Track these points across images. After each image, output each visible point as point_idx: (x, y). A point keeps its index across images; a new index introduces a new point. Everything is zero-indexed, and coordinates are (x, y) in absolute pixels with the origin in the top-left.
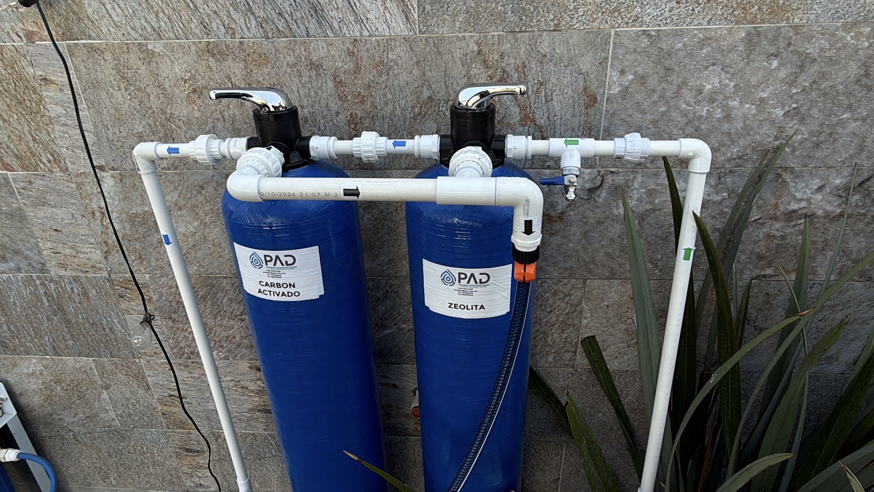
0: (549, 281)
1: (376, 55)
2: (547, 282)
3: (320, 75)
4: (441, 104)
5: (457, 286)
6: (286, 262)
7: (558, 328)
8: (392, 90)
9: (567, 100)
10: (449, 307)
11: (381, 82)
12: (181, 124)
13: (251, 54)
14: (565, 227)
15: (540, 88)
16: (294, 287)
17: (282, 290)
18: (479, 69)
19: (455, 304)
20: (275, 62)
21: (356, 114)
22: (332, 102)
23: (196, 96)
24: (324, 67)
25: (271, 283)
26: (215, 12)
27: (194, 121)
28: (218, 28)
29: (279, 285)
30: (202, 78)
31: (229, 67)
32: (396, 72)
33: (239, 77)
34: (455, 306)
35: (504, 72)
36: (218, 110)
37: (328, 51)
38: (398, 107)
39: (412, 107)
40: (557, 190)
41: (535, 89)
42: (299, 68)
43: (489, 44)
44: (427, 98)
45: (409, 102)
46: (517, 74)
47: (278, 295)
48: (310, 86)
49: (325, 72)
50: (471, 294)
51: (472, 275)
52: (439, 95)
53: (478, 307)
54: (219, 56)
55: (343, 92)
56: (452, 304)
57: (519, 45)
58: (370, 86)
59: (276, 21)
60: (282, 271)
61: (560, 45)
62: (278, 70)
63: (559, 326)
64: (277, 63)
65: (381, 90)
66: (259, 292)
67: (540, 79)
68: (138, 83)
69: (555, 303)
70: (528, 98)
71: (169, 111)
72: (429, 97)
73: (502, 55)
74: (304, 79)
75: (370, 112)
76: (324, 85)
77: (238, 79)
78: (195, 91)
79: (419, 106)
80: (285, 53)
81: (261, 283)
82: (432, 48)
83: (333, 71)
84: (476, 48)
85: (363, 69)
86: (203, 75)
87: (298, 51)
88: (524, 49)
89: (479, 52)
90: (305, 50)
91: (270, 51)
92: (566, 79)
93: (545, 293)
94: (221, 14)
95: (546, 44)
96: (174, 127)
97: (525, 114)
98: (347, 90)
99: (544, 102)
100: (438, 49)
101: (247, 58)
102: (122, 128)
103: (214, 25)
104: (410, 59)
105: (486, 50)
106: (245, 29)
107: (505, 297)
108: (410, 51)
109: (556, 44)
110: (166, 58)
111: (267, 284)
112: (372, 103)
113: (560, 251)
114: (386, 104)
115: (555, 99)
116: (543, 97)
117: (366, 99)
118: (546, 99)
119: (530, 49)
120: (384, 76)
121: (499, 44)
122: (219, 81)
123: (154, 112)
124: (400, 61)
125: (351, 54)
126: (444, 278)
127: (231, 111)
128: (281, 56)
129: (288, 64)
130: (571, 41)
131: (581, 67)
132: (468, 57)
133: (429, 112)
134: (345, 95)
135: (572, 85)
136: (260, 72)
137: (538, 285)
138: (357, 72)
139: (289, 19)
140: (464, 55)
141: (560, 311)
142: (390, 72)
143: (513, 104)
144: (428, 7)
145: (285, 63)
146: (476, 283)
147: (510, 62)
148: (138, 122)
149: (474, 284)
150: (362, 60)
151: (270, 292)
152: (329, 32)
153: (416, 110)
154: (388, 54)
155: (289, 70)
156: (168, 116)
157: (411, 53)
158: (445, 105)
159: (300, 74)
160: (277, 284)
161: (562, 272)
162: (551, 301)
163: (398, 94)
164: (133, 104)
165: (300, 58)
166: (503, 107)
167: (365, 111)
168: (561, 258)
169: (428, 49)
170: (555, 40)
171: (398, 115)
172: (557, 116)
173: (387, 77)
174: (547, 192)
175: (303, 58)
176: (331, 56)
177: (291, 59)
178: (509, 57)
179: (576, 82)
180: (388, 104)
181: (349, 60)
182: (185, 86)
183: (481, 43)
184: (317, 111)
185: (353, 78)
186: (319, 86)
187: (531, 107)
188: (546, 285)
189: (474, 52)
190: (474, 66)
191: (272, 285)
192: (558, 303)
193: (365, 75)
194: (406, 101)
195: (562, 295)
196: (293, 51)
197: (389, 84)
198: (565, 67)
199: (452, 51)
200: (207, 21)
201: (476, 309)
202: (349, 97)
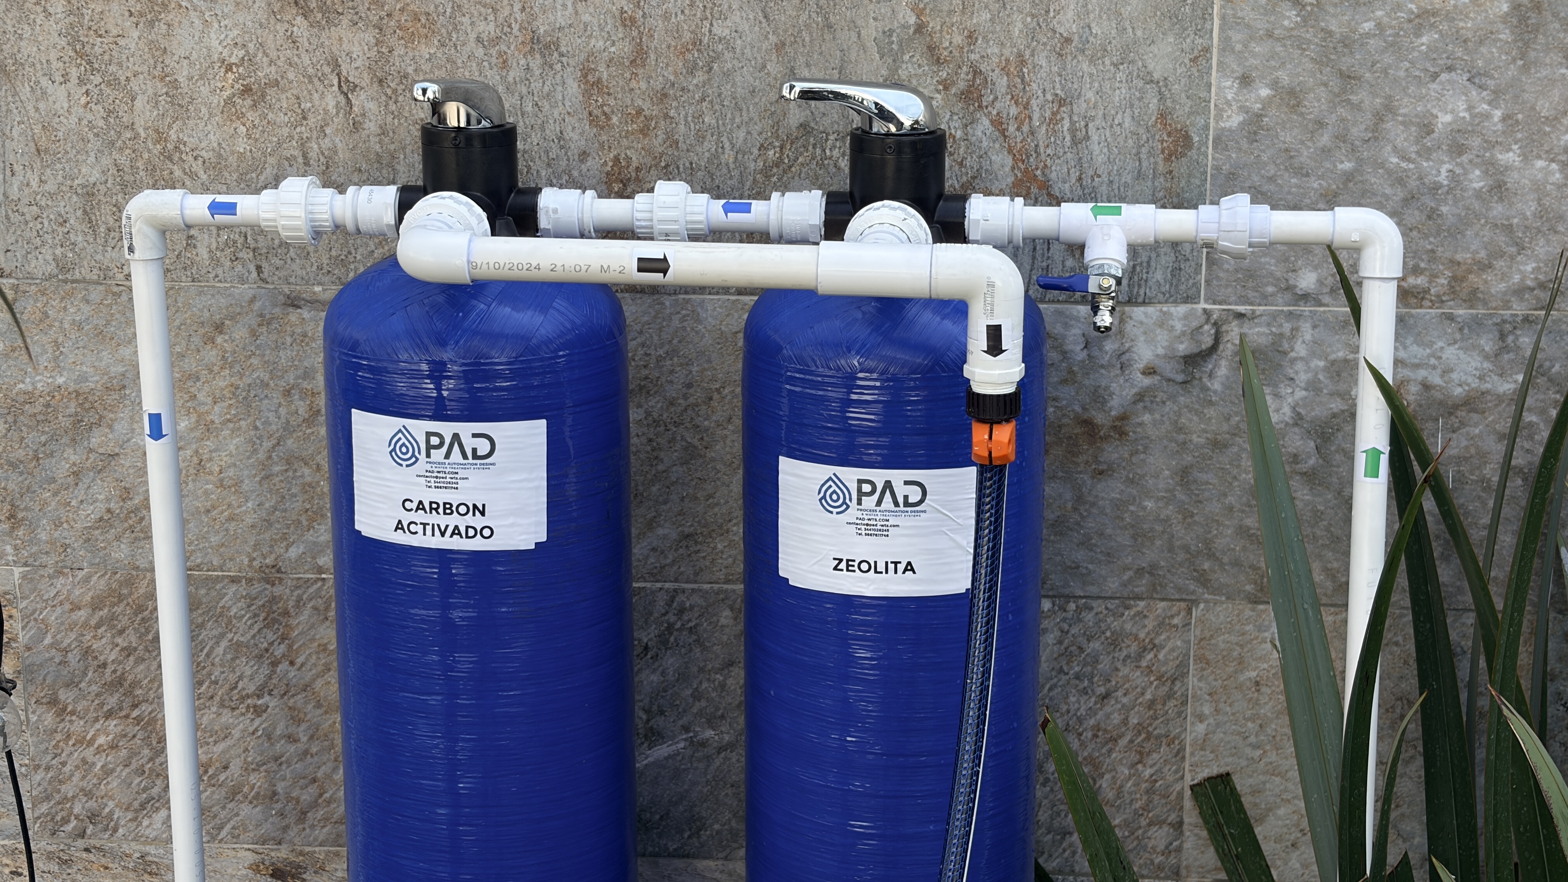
0: (1099, 606)
1: (686, 27)
2: (1091, 609)
3: (551, 67)
4: (829, 142)
5: (853, 513)
6: (474, 450)
7: (1128, 748)
8: (717, 107)
9: (1121, 140)
10: (835, 569)
11: (691, 88)
12: (197, 167)
13: (397, 13)
14: (1131, 455)
15: (1058, 111)
16: (483, 513)
17: (453, 520)
18: (920, 66)
19: (848, 561)
20: (449, 34)
21: (628, 159)
22: (574, 128)
23: (249, 102)
24: (563, 49)
25: (431, 503)
27: (233, 160)
29: (448, 509)
30: (271, 62)
31: (340, 39)
32: (730, 66)
33: (359, 63)
34: (848, 566)
35: (977, 72)
36: (296, 137)
37: (576, 13)
38: (727, 145)
39: (762, 145)
40: (1107, 358)
41: (1048, 114)
42: (504, 48)
43: (941, 11)
44: (797, 128)
45: (755, 135)
46: (1005, 78)
47: (443, 534)
48: (524, 90)
49: (564, 59)
50: (883, 532)
51: (888, 485)
52: (827, 121)
53: (901, 567)
54: (320, 15)
55: (602, 106)
56: (841, 560)
57: (1008, 16)
58: (665, 95)
60: (462, 473)
61: (1100, 17)
62: (453, 51)
63: (1131, 741)
64: (454, 35)
65: (691, 104)
66: (397, 529)
67: (1059, 92)
68: (113, 68)
69: (1117, 669)
70: (1032, 134)
71: (174, 137)
72: (803, 126)
73: (970, 37)
74: (512, 74)
75: (662, 154)
76: (560, 88)
77: (357, 68)
78: (247, 90)
79: (777, 144)
80: (476, 13)
81: (408, 505)
82: (814, 15)
83: (583, 56)
84: (912, 20)
85: (653, 56)
86: (273, 54)
87: (506, 12)
88: (1019, 25)
89: (920, 28)
90: (523, 9)
91: (440, 9)
92: (1118, 92)
93: (1089, 641)
95: (1070, 14)
96: (178, 173)
97: (1026, 171)
98: (612, 102)
99: (1069, 144)
100: (827, 19)
101: (385, 21)
102: (48, 171)
104: (762, 38)
105: (934, 24)
107: (960, 547)
108: (764, 21)
109: (1092, 16)
110: (192, 13)
111: (420, 506)
112: (669, 135)
113: (1123, 519)
114: (700, 137)
115: (1095, 138)
116: (1066, 133)
117: (653, 124)
118: (1073, 137)
119: (1035, 24)
120: (700, 73)
121: (963, 13)
122: (311, 71)
123: (136, 136)
124: (739, 42)
125: (627, 21)
126: (824, 497)
127: (327, 140)
128: (466, 20)
129: (479, 40)
130: (1126, 11)
131: (1151, 67)
132: (894, 39)
133: (801, 159)
134: (605, 114)
135: (1132, 106)
136: (411, 54)
137: (1069, 615)
138: (639, 62)
140: (884, 32)
141: (1131, 696)
142: (715, 66)
143: (997, 146)
145: (473, 36)
146: (896, 504)
147: (989, 51)
148: (92, 159)
149: (892, 506)
150: (652, 36)
151: (425, 525)
153: (771, 153)
154: (711, 25)
155: (480, 52)
156: (170, 146)
157: (764, 25)
158: (838, 144)
159: (504, 62)
160: (445, 504)
161: (1130, 580)
162: (1105, 664)
163: (729, 116)
164: (90, 117)
165: (510, 26)
166: (974, 152)
167: (649, 151)
168: (1124, 539)
169: (804, 17)
170: (1090, 6)
171: (727, 164)
172: (1099, 176)
173: (706, 77)
174: (1083, 361)
175: (515, 27)
176: (582, 26)
177: (488, 29)
178: (988, 42)
179: (1140, 99)
180: (704, 137)
181: (621, 35)
182: (225, 79)
183: (924, 9)
184: (536, 148)
185: (627, 75)
186: (546, 89)
187: (1038, 154)
188: (1089, 617)
189: (909, 27)
190: (906, 57)
191: (434, 507)
192: (1125, 671)
193: (655, 70)
194: (749, 133)
195: (1134, 647)
196: (494, 10)
197: (710, 91)
198: (1115, 65)
199: (859, 23)
201: (896, 572)
202: (615, 120)
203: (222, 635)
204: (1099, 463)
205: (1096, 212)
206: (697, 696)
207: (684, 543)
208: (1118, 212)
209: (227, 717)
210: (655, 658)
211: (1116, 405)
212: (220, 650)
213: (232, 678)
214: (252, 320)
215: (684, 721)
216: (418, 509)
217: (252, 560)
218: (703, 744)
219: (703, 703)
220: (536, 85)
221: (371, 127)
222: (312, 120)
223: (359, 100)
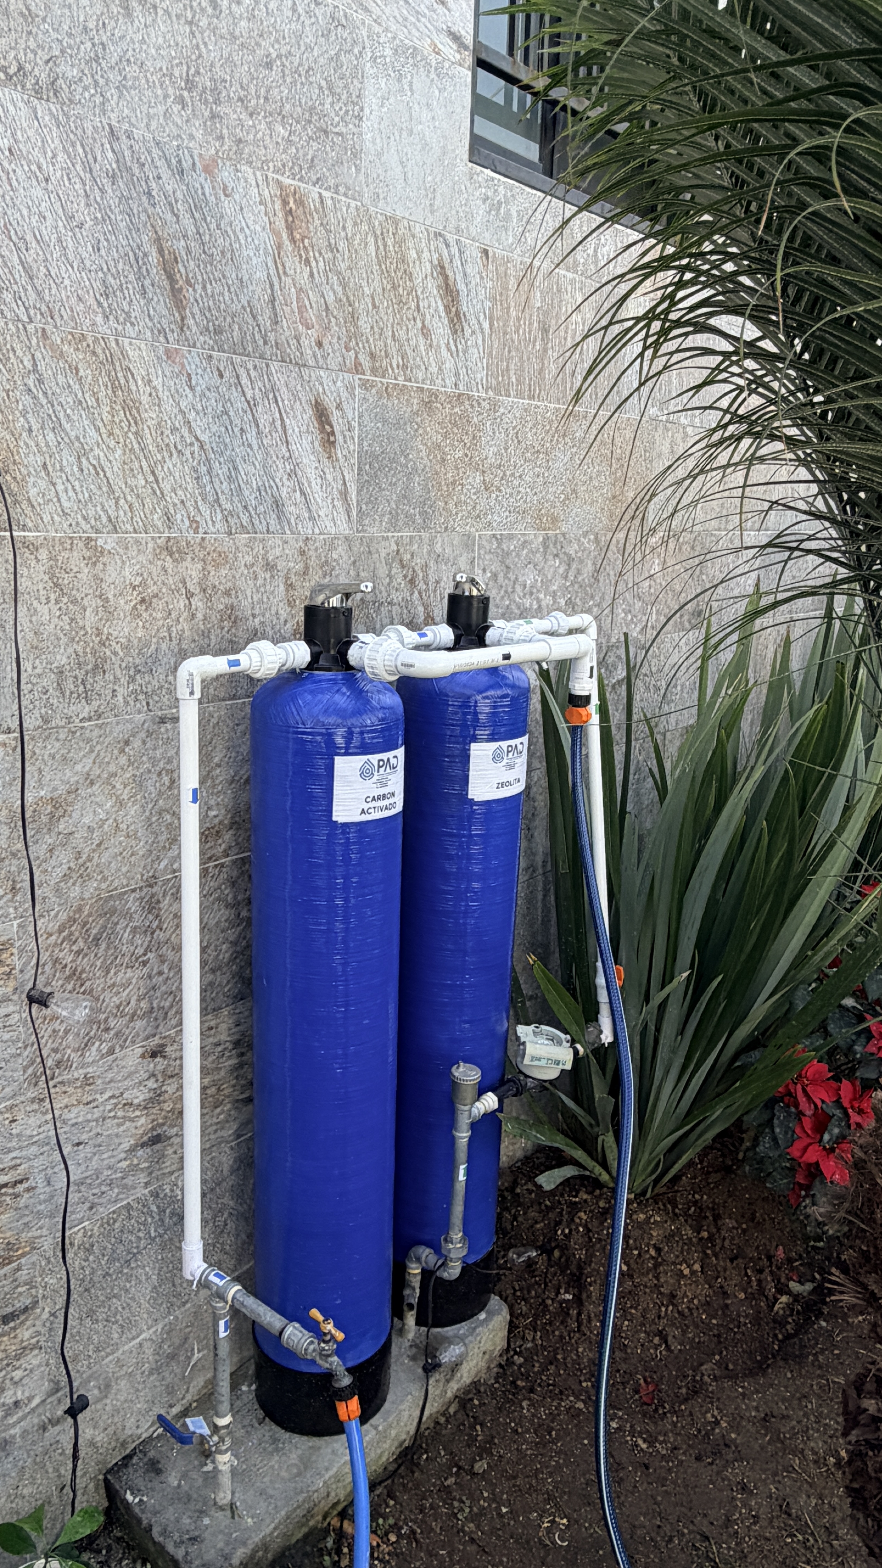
1: (323, 555)
3: (274, 577)
5: (506, 760)
6: (393, 765)
10: (497, 788)
12: (118, 648)
13: (212, 552)
16: (394, 796)
17: (385, 802)
19: (502, 783)
20: (234, 563)
22: (282, 608)
23: (144, 607)
24: (278, 568)
25: (377, 795)
26: (182, 502)
27: (136, 642)
28: (182, 521)
29: (384, 797)
30: (155, 583)
31: (187, 568)
33: (195, 581)
34: (502, 785)
35: (414, 571)
37: (283, 549)
42: (255, 569)
43: (404, 544)
47: (382, 810)
48: (263, 591)
49: (279, 573)
50: (513, 766)
51: (516, 746)
54: (177, 555)
56: (499, 784)
57: (423, 546)
59: (241, 515)
60: (389, 778)
61: (448, 545)
62: (236, 571)
66: (361, 814)
67: (436, 578)
68: (74, 592)
70: (429, 597)
71: (106, 631)
73: (412, 555)
76: (277, 588)
77: (194, 584)
78: (143, 601)
80: (244, 551)
81: (367, 799)
83: (286, 572)
84: (395, 548)
85: (311, 570)
86: (156, 579)
87: (257, 550)
88: (426, 550)
89: (399, 552)
90: (263, 548)
91: (230, 550)
94: (188, 504)
95: (440, 544)
96: (108, 653)
98: (296, 594)
99: (439, 600)
100: (369, 549)
101: (206, 557)
103: (179, 517)
104: (348, 559)
105: (403, 550)
106: (210, 523)
108: (350, 550)
109: (445, 545)
110: (117, 557)
116: (438, 595)
118: (440, 597)
119: (430, 549)
121: (410, 545)
122: (173, 587)
123: (87, 633)
124: (341, 561)
125: (302, 553)
126: (494, 757)
129: (246, 565)
132: (391, 557)
138: (306, 573)
139: (253, 513)
140: (387, 554)
145: (243, 563)
146: (517, 754)
147: (417, 561)
148: (62, 650)
150: (311, 559)
151: (375, 808)
152: (286, 528)
154: (332, 553)
155: (246, 572)
156: (104, 638)
157: (350, 552)
159: (256, 576)
160: (383, 794)
164: (61, 624)
165: (258, 557)
170: (445, 541)
175: (260, 557)
176: (285, 556)
177: (249, 559)
181: (300, 560)
182: (132, 595)
183: (400, 543)
185: (302, 580)
186: (271, 589)
189: (395, 552)
191: (379, 798)
193: (312, 576)
196: (252, 549)
199: (379, 550)
200: (172, 512)
202: (297, 602)
203: (127, 925)
209: (130, 973)
212: (126, 935)
213: (132, 948)
214: (143, 735)
216: (372, 800)
217: (142, 875)
220: (268, 587)
221: (200, 616)
222: (174, 615)
223: (195, 601)
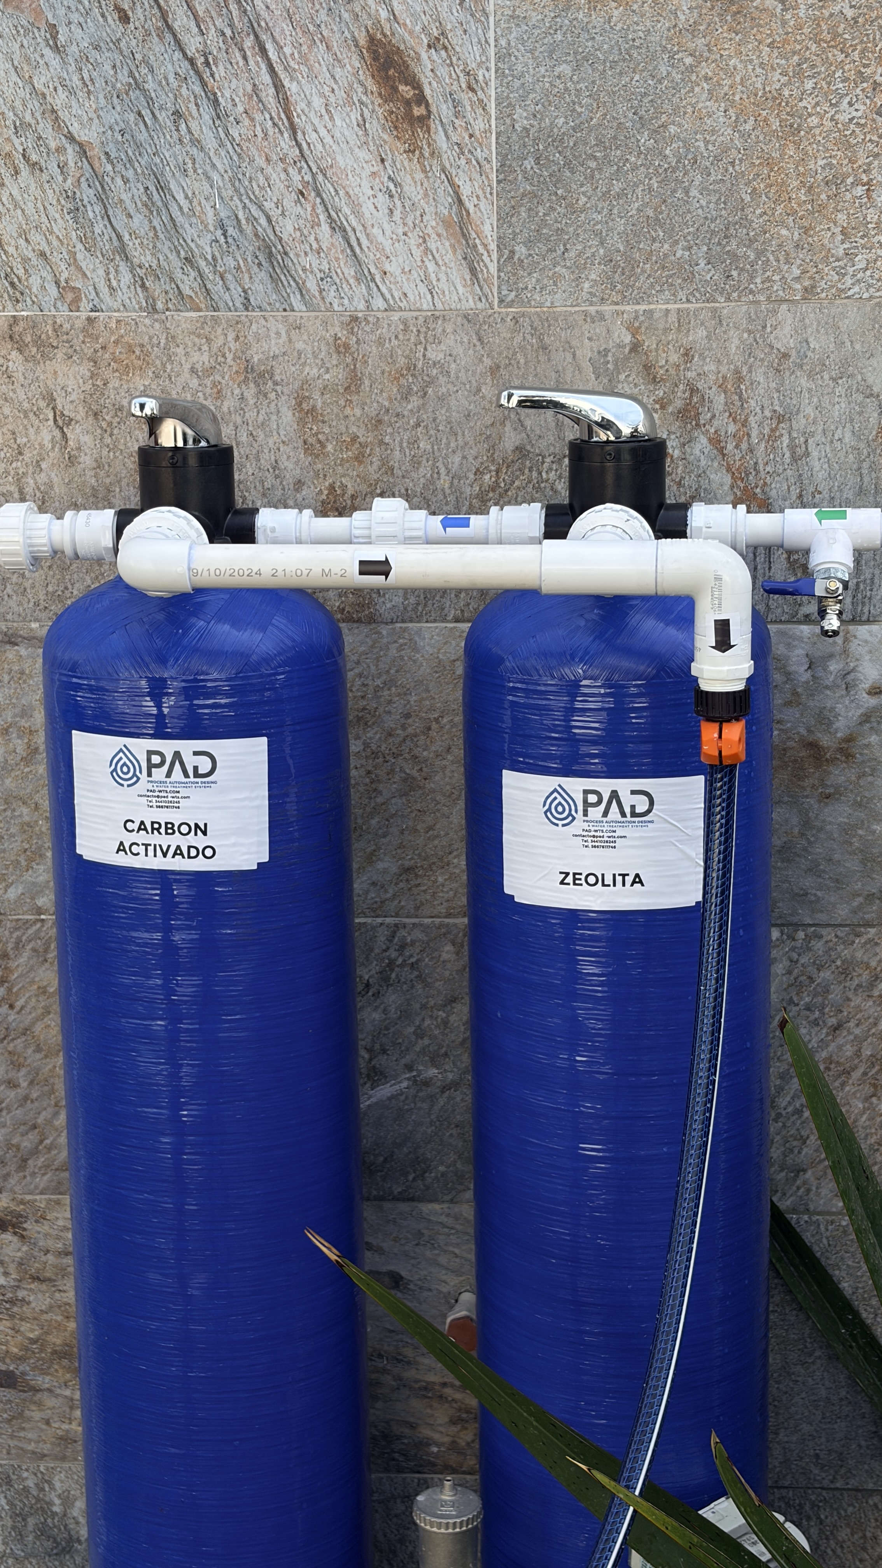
0: (828, 934)
1: (400, 353)
2: (821, 937)
3: (265, 395)
4: (546, 465)
5: (579, 825)
6: (196, 769)
7: (861, 1081)
8: (432, 432)
9: (841, 455)
10: (562, 883)
11: (406, 413)
13: (111, 345)
14: (859, 778)
15: (777, 428)
16: (205, 833)
17: (175, 840)
18: (636, 385)
19: (575, 874)
20: (164, 365)
21: (344, 487)
22: (289, 457)
24: (277, 378)
25: (153, 823)
26: (42, 254)
28: (43, 287)
29: (170, 829)
31: (55, 373)
32: (444, 390)
33: (74, 397)
34: (575, 879)
35: (693, 390)
36: (12, 473)
37: (290, 341)
38: (443, 470)
39: (478, 470)
40: (832, 678)
41: (766, 431)
42: (218, 378)
43: (656, 329)
44: (514, 451)
45: (471, 459)
46: (723, 395)
47: (165, 855)
48: (239, 420)
49: (278, 388)
50: (610, 844)
51: (614, 795)
52: (543, 444)
53: (629, 880)
54: (34, 350)
55: (317, 434)
56: (567, 874)
57: (725, 332)
58: (380, 422)
59: (178, 274)
60: (184, 792)
61: (818, 331)
62: (167, 382)
63: (865, 1074)
64: (169, 367)
65: (405, 430)
66: (118, 850)
67: (777, 408)
69: (849, 1000)
70: (751, 451)
72: (519, 449)
73: (686, 354)
74: (226, 404)
75: (377, 481)
76: (274, 417)
77: (72, 402)
79: (493, 468)
80: (190, 344)
81: (129, 825)
82: (528, 337)
83: (297, 384)
84: (628, 339)
85: (367, 382)
87: (220, 341)
88: (736, 341)
89: (635, 347)
90: (237, 338)
91: (155, 341)
92: (837, 406)
93: (819, 970)
94: (55, 258)
95: (787, 329)
97: (746, 488)
98: (327, 430)
99: (788, 461)
100: (541, 341)
101: (99, 354)
103: (35, 282)
104: (476, 362)
105: (650, 343)
106: (104, 291)
107: (689, 858)
108: (478, 344)
109: (809, 330)
111: (142, 827)
112: (384, 462)
113: (851, 844)
114: (416, 463)
115: (815, 454)
116: (785, 450)
117: (368, 451)
118: (793, 453)
119: (752, 339)
120: (415, 398)
121: (679, 330)
122: (26, 405)
124: (453, 366)
125: (341, 348)
126: (549, 809)
127: (43, 475)
128: (180, 351)
129: (193, 370)
130: (844, 325)
131: (870, 381)
132: (609, 358)
133: (517, 483)
134: (319, 442)
135: (852, 420)
136: (125, 387)
137: (798, 944)
138: (353, 388)
139: (206, 270)
140: (599, 352)
141: (864, 1027)
142: (430, 391)
143: (716, 464)
144: (521, 251)
145: (187, 367)
146: (623, 814)
147: (706, 368)
149: (618, 817)
150: (366, 362)
151: (146, 845)
152: (296, 301)
153: (487, 477)
154: (425, 349)
155: (194, 383)
157: (479, 347)
158: (554, 466)
159: (219, 392)
160: (166, 824)
161: (860, 907)
162: (835, 995)
163: (444, 441)
165: (224, 356)
166: (692, 471)
167: (364, 479)
168: (853, 864)
169: (518, 339)
170: (807, 321)
171: (443, 490)
172: (820, 493)
173: (421, 402)
174: (807, 682)
175: (230, 356)
176: (296, 354)
177: (203, 359)
178: (704, 359)
179: (860, 413)
180: (419, 463)
181: (335, 362)
183: (639, 328)
184: (251, 478)
185: (342, 402)
186: (261, 418)
187: (758, 472)
188: (818, 946)
189: (624, 346)
190: (622, 377)
191: (156, 827)
192: (856, 1001)
193: (370, 397)
194: (464, 457)
195: (866, 976)
196: (208, 340)
197: (425, 416)
198: (834, 380)
199: (574, 343)
200: (21, 272)
201: (624, 885)
202: (330, 448)
204: (824, 786)
205: (821, 517)
206: (420, 1033)
207: (404, 877)
208: (843, 516)
210: (377, 995)
211: (842, 726)
215: (407, 1059)
216: (139, 829)
218: (427, 1083)
219: (426, 1041)
220: (251, 415)
221: (87, 460)
222: (28, 455)
223: (74, 434)
